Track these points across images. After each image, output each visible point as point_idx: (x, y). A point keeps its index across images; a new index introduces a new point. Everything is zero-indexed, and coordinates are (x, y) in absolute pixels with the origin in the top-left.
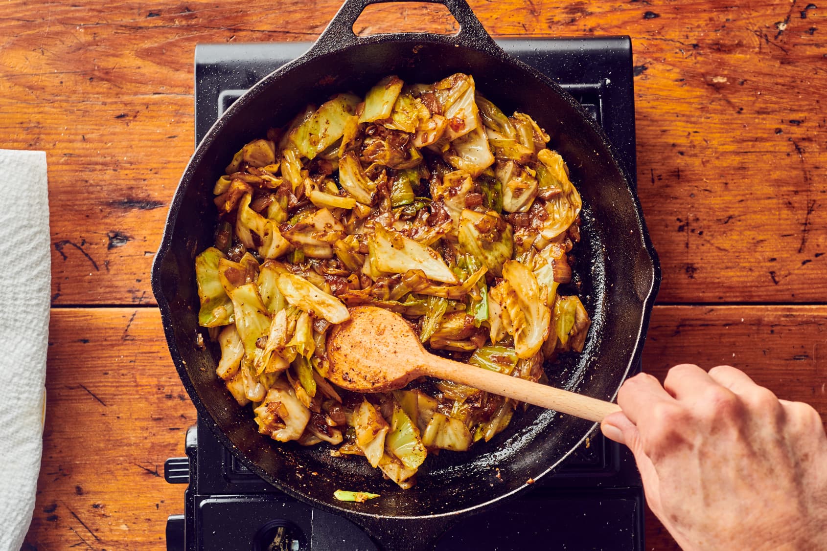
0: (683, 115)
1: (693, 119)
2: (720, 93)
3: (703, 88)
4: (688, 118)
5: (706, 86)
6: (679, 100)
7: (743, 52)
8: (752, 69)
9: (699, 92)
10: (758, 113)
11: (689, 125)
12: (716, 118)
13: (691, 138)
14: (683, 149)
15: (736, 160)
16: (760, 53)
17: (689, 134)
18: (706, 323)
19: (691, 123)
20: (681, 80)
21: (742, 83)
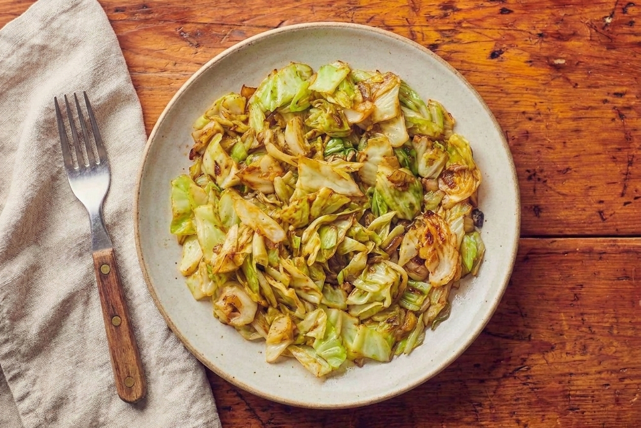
0: (531, 90)
1: (539, 93)
2: (560, 72)
3: (547, 68)
4: (536, 92)
5: (549, 66)
6: (528, 77)
7: (579, 40)
8: (585, 53)
9: (544, 71)
10: (589, 87)
11: (536, 97)
12: (557, 91)
13: (538, 107)
14: (532, 116)
15: (573, 125)
16: (591, 40)
17: (536, 104)
18: (550, 251)
19: (539, 95)
20: (530, 62)
21: (577, 64)
